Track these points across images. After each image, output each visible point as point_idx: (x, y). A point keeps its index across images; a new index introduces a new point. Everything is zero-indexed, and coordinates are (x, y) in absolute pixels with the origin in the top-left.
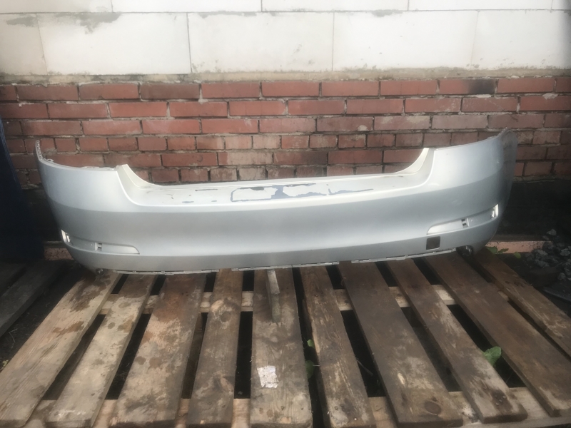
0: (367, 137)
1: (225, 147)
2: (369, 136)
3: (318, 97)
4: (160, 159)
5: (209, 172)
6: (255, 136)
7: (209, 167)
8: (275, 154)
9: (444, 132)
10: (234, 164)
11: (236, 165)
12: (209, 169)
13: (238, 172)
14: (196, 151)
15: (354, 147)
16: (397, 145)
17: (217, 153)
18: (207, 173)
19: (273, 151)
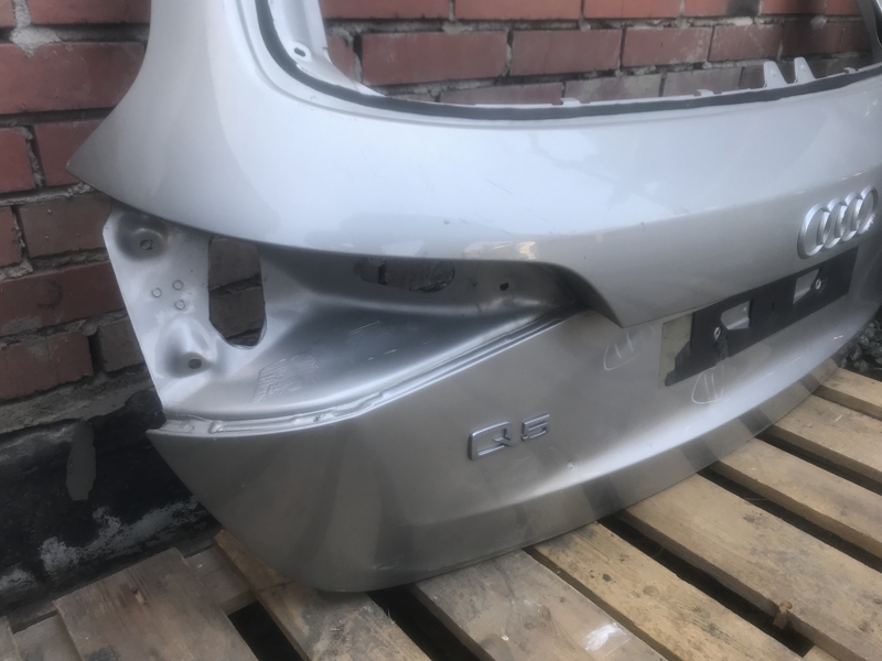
3: (441, 21)
7: (89, 319)
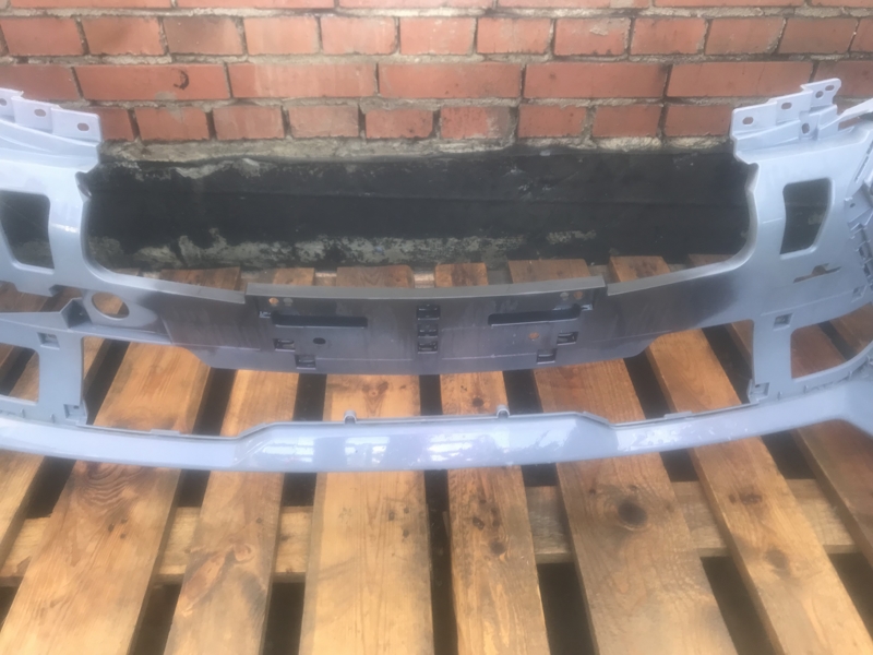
0: (632, 25)
1: (245, 49)
2: (637, 21)
4: (71, 79)
5: (210, 117)
6: (325, 18)
8: (383, 71)
9: (842, 16)
10: (272, 93)
11: (280, 99)
12: (207, 108)
13: (285, 116)
14: (169, 59)
15: (595, 54)
16: (708, 52)
17: (226, 64)
18: (204, 118)
19: (376, 58)
